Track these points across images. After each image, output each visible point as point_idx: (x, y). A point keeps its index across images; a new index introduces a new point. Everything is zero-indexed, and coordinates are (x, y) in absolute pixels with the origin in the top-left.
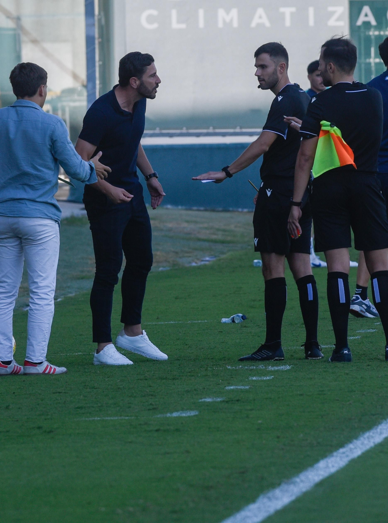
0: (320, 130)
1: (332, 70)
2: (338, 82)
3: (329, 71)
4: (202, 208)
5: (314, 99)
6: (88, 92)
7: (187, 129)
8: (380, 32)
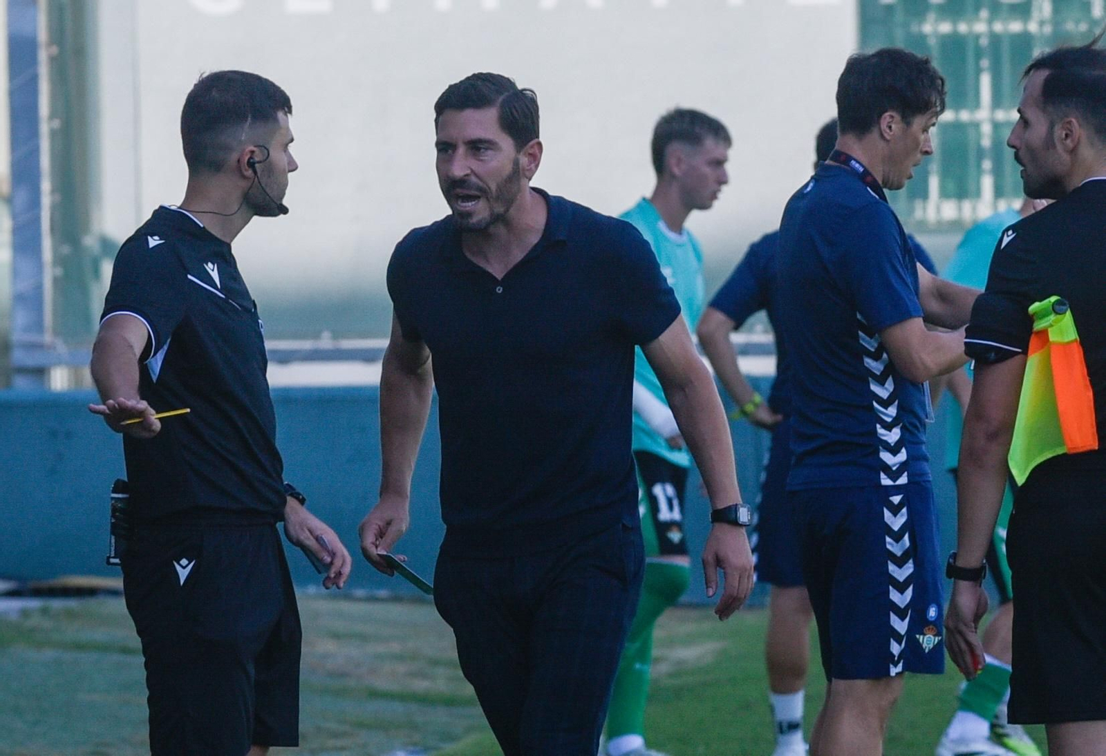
0: (1032, 333)
1: (1072, 141)
2: (1085, 178)
3: (1059, 147)
4: (383, 593)
5: (1008, 236)
6: (14, 217)
7: (336, 336)
8: (955, 22)
